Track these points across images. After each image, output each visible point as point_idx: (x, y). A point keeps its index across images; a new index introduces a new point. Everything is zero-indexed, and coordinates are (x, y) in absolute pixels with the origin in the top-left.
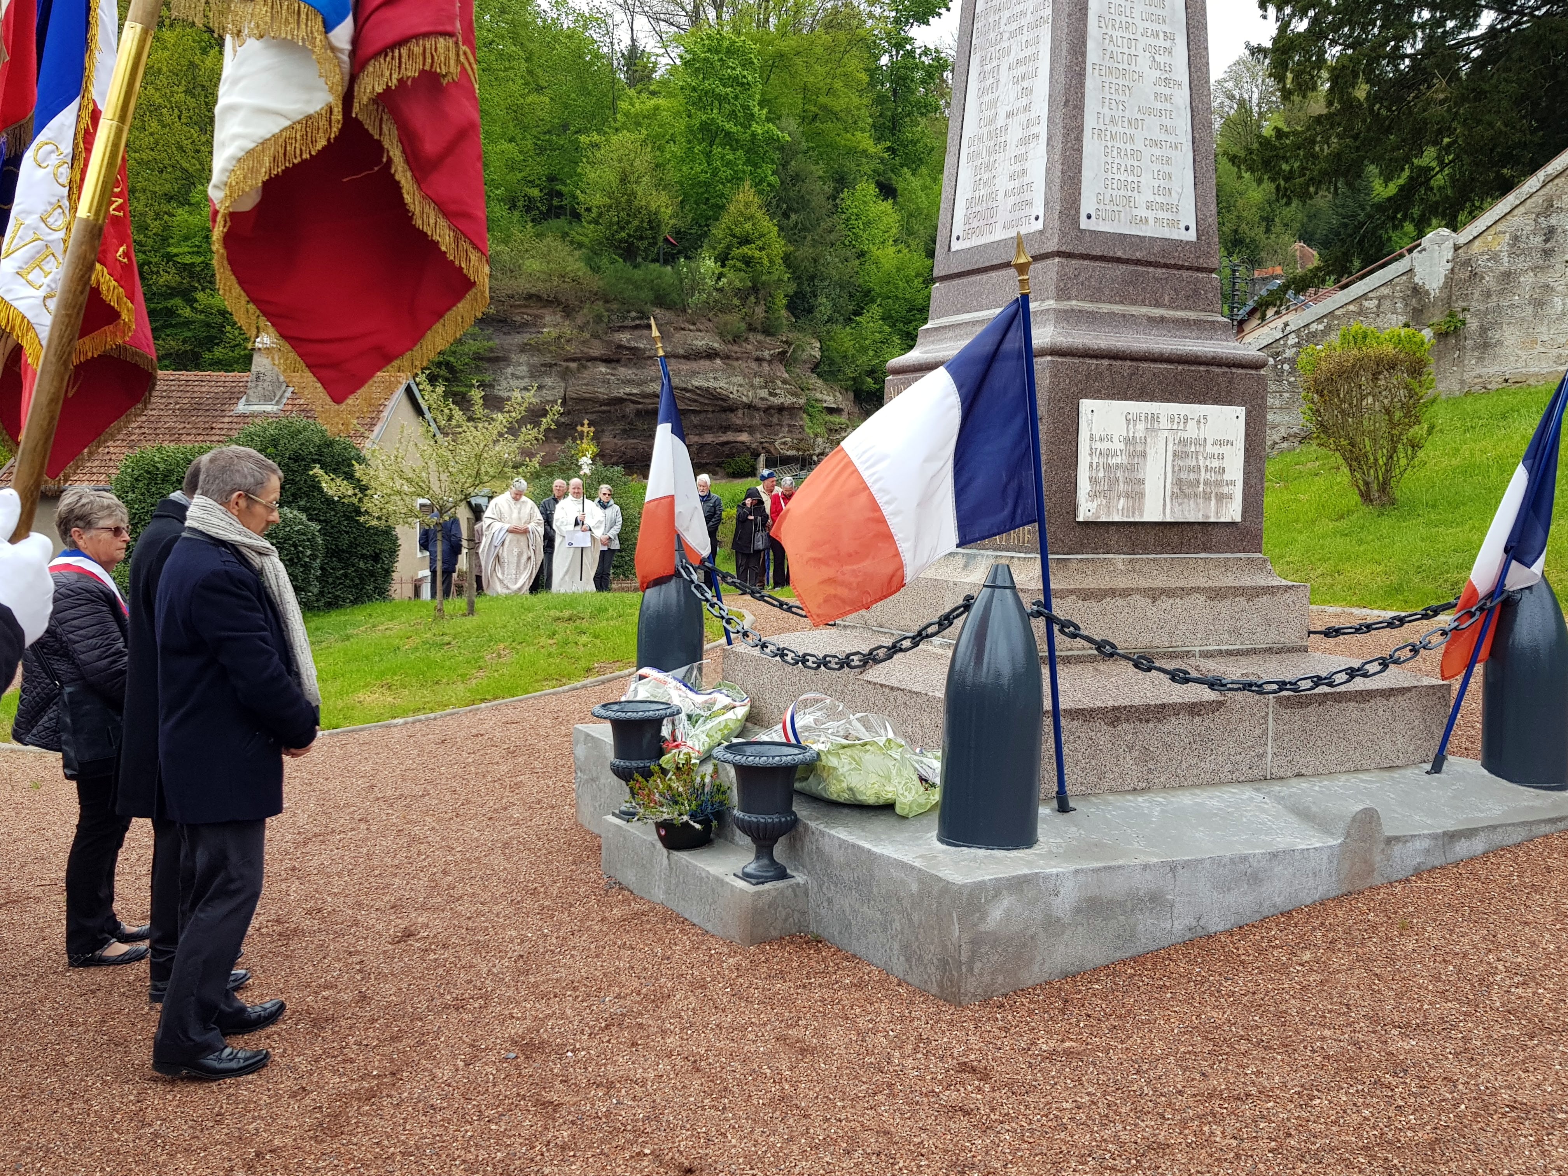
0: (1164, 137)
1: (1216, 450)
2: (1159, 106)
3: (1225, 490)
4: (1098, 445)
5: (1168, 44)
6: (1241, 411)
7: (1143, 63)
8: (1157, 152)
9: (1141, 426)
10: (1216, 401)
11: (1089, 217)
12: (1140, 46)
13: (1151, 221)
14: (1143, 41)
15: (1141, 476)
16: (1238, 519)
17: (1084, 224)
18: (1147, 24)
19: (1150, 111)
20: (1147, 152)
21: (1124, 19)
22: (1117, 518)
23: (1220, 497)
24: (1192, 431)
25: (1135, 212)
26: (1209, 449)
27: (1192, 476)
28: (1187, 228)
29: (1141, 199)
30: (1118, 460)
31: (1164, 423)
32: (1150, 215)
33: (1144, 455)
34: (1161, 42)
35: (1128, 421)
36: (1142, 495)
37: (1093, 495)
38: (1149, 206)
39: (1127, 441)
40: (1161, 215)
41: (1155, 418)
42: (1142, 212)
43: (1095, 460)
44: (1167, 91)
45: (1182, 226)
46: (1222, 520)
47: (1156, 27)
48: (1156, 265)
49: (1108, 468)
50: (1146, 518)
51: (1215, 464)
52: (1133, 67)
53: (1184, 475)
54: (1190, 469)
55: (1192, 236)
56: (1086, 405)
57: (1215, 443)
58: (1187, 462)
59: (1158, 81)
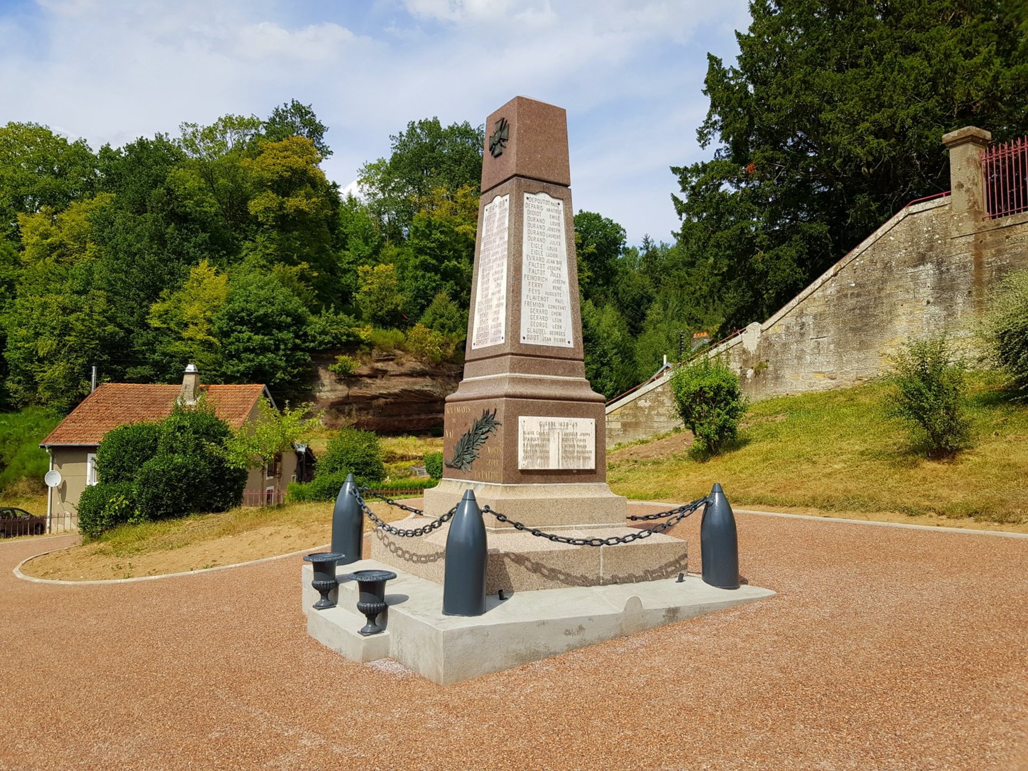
0: (557, 304)
1: (582, 437)
2: (555, 291)
3: (587, 455)
4: (527, 436)
5: (559, 266)
6: (593, 420)
7: (548, 274)
8: (555, 310)
9: (547, 428)
10: (582, 416)
11: (524, 338)
12: (546, 267)
13: (552, 339)
14: (547, 265)
15: (547, 449)
16: (594, 468)
17: (522, 341)
18: (549, 258)
19: (551, 294)
20: (550, 311)
21: (538, 256)
22: (537, 468)
23: (585, 458)
24: (570, 430)
25: (545, 336)
26: (579, 437)
27: (571, 449)
28: (569, 342)
29: (548, 330)
30: (537, 442)
31: (557, 426)
32: (552, 337)
33: (549, 440)
34: (555, 265)
35: (541, 426)
36: (548, 458)
37: (525, 458)
38: (551, 333)
39: (540, 434)
40: (557, 337)
41: (553, 424)
42: (548, 336)
43: (526, 443)
44: (559, 285)
45: (567, 341)
46: (586, 468)
47: (553, 259)
48: (555, 358)
49: (532, 446)
50: (551, 468)
51: (582, 443)
52: (543, 276)
53: (567, 449)
54: (570, 446)
55: (571, 345)
56: (521, 419)
57: (582, 434)
58: (569, 443)
59: (554, 281)
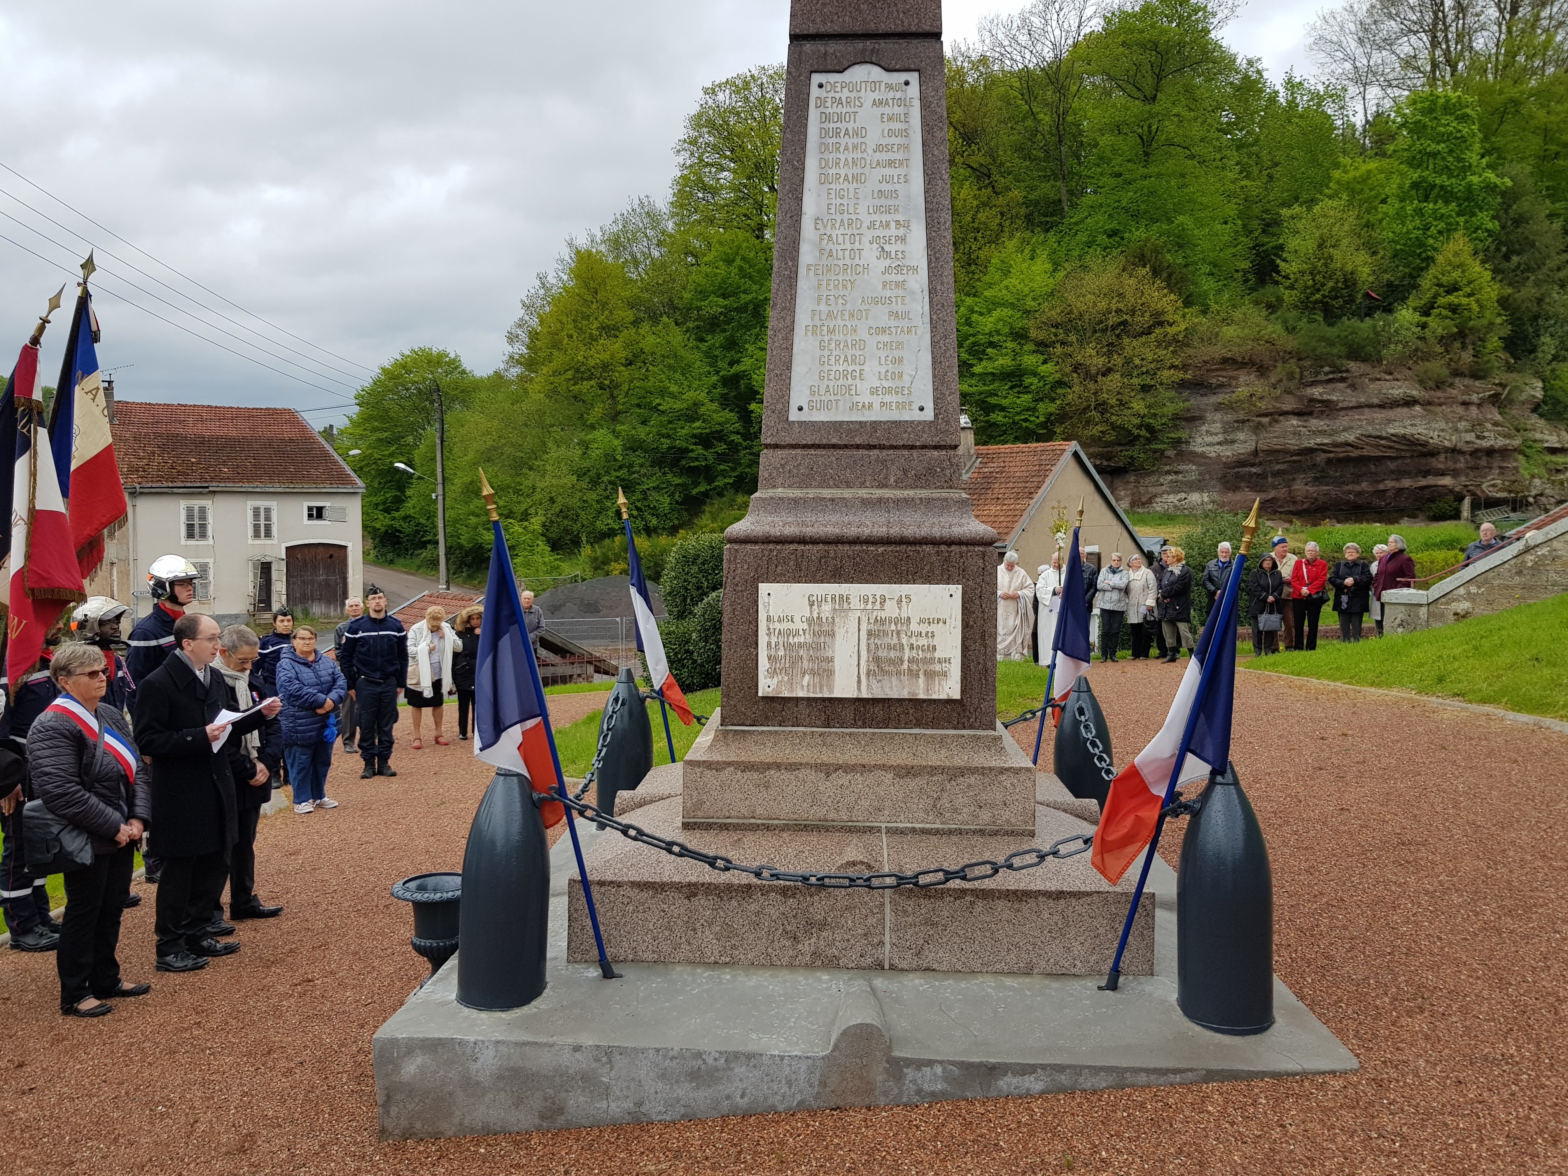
0: (892, 323)
1: (924, 628)
2: (888, 293)
3: (938, 667)
4: (777, 626)
5: (901, 232)
6: (957, 590)
7: (870, 254)
8: (885, 338)
9: (827, 608)
10: (928, 580)
11: (800, 409)
12: (865, 240)
13: (876, 406)
14: (869, 235)
15: (829, 654)
16: (957, 696)
17: (794, 416)
18: (875, 217)
19: (877, 301)
20: (872, 342)
21: (846, 216)
22: (801, 694)
23: (930, 675)
24: (891, 610)
25: (856, 399)
26: (914, 627)
27: (892, 654)
28: (922, 409)
29: (864, 387)
30: (802, 639)
31: (855, 603)
32: (876, 400)
33: (832, 634)
34: (893, 231)
35: (811, 602)
36: (830, 673)
37: (772, 673)
38: (874, 391)
39: (810, 621)
40: (888, 398)
41: (844, 599)
42: (866, 398)
43: (774, 640)
44: (900, 278)
45: (916, 407)
46: (934, 697)
47: (885, 218)
48: (881, 447)
49: (788, 647)
50: (837, 694)
51: (923, 642)
52: (857, 261)
53: (882, 653)
54: (890, 648)
55: (927, 416)
56: (764, 588)
57: (921, 621)
58: (887, 640)
59: (887, 270)
